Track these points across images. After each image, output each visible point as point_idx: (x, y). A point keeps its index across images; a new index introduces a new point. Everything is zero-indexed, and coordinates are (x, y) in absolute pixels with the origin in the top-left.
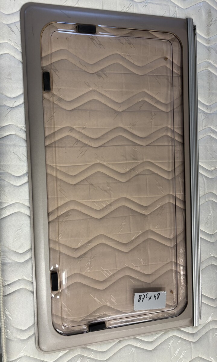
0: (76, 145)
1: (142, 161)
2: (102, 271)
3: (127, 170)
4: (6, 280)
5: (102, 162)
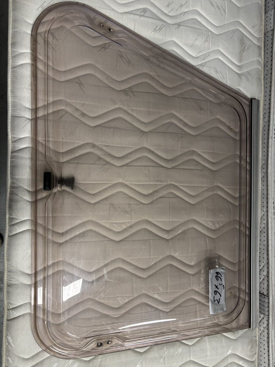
0: (98, 163)
1: (166, 184)
2: (117, 297)
3: (150, 192)
4: (11, 303)
5: (124, 182)
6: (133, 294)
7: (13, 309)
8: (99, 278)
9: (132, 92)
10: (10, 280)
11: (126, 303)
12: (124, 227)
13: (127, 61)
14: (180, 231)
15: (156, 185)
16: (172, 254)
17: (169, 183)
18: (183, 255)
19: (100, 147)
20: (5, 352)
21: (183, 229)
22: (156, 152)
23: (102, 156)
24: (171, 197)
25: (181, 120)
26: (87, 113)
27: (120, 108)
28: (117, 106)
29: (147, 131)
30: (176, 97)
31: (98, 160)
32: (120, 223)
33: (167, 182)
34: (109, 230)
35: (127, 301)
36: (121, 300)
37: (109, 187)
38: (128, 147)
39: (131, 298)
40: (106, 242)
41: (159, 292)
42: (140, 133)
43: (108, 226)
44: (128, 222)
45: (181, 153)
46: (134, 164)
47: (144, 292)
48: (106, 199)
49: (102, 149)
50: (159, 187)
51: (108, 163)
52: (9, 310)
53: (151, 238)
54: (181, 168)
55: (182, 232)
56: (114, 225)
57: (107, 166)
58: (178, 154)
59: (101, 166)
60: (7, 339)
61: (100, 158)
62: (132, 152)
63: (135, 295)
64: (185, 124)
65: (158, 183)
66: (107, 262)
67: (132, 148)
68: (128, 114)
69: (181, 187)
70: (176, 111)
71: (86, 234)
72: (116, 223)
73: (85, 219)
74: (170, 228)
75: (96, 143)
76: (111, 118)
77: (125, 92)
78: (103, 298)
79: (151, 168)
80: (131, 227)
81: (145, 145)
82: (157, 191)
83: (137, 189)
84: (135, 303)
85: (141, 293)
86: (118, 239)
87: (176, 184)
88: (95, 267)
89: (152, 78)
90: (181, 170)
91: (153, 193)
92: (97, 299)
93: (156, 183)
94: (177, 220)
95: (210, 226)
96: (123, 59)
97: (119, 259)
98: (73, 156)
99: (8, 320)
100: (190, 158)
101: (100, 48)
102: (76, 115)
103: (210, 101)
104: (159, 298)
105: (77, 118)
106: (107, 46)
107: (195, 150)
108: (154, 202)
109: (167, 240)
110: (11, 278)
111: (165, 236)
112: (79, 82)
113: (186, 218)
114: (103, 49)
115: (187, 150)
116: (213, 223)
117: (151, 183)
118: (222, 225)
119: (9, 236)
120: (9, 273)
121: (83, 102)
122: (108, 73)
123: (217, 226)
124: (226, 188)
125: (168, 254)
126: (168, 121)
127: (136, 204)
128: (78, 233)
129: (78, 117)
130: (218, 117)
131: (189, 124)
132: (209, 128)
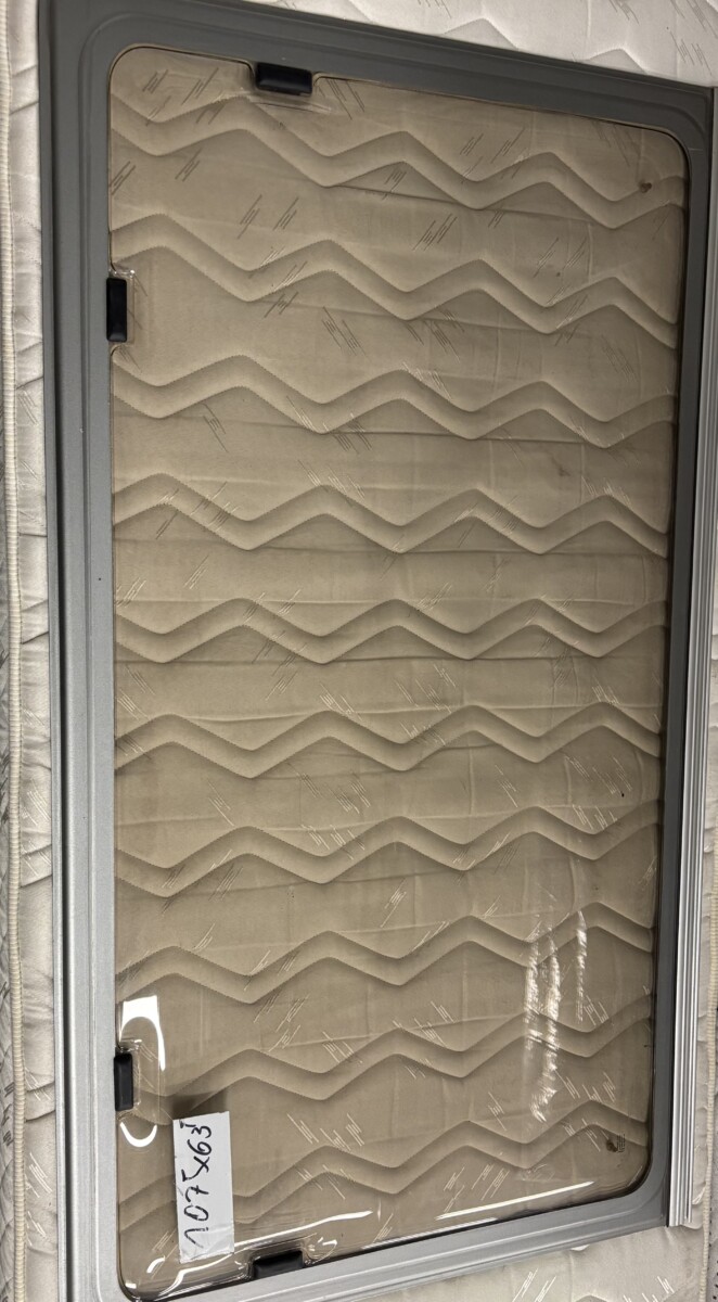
8: (276, 992)
9: (362, 435)
11: (349, 1060)
12: (341, 841)
13: (350, 338)
14: (498, 846)
15: (431, 713)
16: (475, 913)
17: (467, 704)
18: (506, 915)
19: (271, 608)
20: (22, 1210)
21: (506, 839)
22: (429, 612)
23: (274, 638)
24: (472, 748)
25: (499, 510)
26: (233, 512)
27: (326, 489)
28: (317, 482)
29: (402, 551)
30: (487, 439)
31: (265, 650)
32: (329, 832)
33: (462, 701)
34: (299, 853)
35: (351, 1052)
37: (296, 729)
38: (351, 605)
39: (363, 1044)
40: (291, 888)
41: (440, 1024)
42: (383, 560)
43: (296, 842)
44: (351, 829)
45: (500, 611)
46: (367, 654)
47: (399, 1026)
48: (288, 762)
49: (275, 617)
50: (438, 718)
51: (293, 656)
52: (29, 1092)
53: (417, 871)
54: (499, 657)
55: (503, 848)
56: (314, 837)
57: (292, 667)
58: (493, 615)
59: (274, 668)
60: (29, 1173)
61: (270, 644)
62: (360, 618)
63: (374, 1036)
64: (515, 522)
65: (438, 707)
66: (294, 945)
67: (361, 605)
68: (350, 503)
70: (488, 485)
71: (236, 868)
72: (318, 832)
73: (232, 826)
74: (468, 841)
75: (259, 600)
76: (299, 520)
77: (337, 434)
78: (288, 1048)
79: (415, 663)
80: (358, 840)
81: (400, 595)
82: (431, 732)
83: (375, 727)
84: (374, 1058)
85: (390, 1029)
86: (322, 876)
87: (488, 707)
88: (264, 963)
89: (419, 386)
90: (502, 663)
91: (423, 736)
92: (269, 1052)
93: (428, 708)
94: (492, 814)
95: (583, 823)
96: (337, 334)
97: (328, 934)
98: (195, 643)
99: (28, 1121)
100: (527, 624)
101: (269, 306)
102: (202, 518)
103: (586, 443)
104: (440, 1042)
105: (205, 530)
106: (287, 299)
107: (543, 598)
108: (424, 766)
109: (462, 874)
110: (34, 1005)
111: (456, 863)
112: (210, 417)
113: (516, 806)
114: (277, 309)
115: (517, 601)
116: (591, 814)
117: (418, 708)
118: (615, 820)
119: (21, 887)
120: (27, 992)
121: (223, 479)
122: (290, 383)
123: (603, 823)
124: (630, 708)
125: (462, 914)
126: (465, 514)
127: (373, 774)
128: (214, 866)
129: (207, 526)
130: (609, 491)
131: (525, 519)
132: (583, 528)
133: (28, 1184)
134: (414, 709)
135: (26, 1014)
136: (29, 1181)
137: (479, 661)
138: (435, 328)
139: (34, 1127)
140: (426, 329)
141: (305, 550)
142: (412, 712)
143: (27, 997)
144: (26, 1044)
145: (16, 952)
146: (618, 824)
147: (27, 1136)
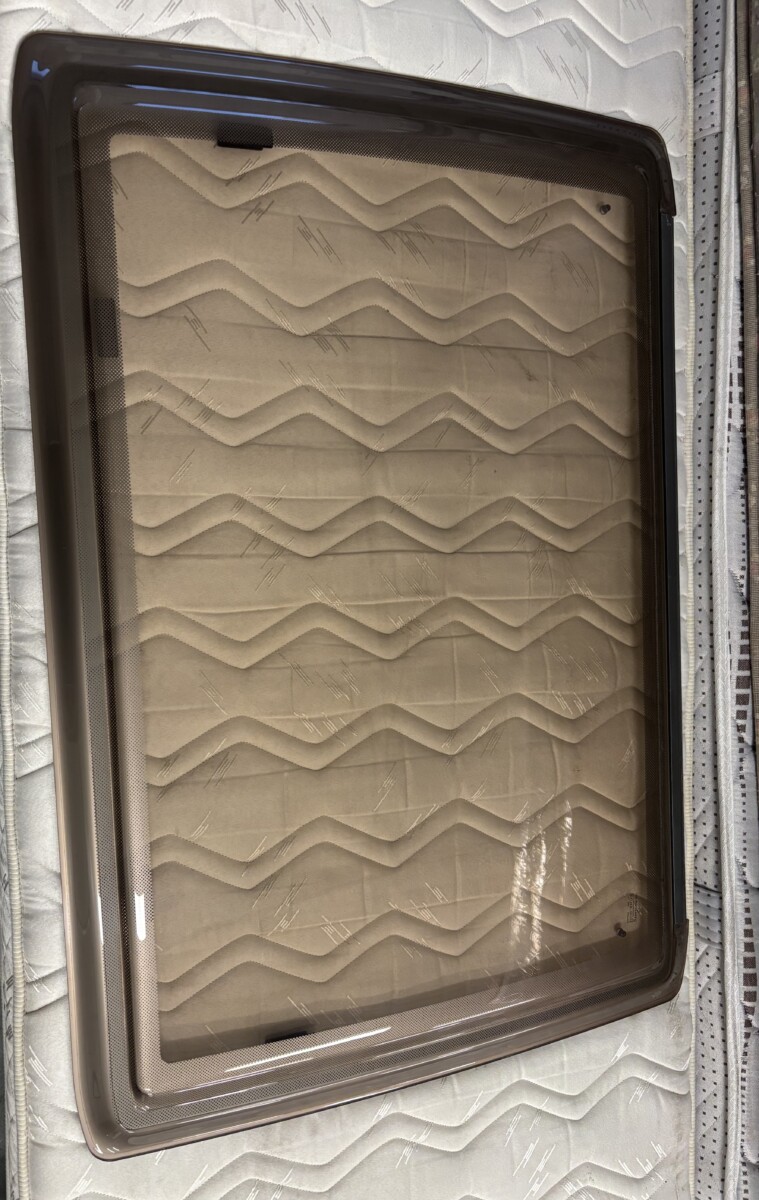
6: (365, 915)
7: (43, 979)
8: (273, 877)
9: (340, 338)
10: (30, 902)
11: (347, 942)
12: (333, 729)
13: (325, 245)
14: (484, 731)
15: (415, 604)
16: (465, 795)
17: (450, 595)
18: (495, 797)
19: (258, 504)
20: (23, 1104)
21: (491, 724)
22: (410, 508)
23: (262, 532)
24: (456, 637)
25: (473, 412)
26: (217, 409)
27: (307, 389)
28: (299, 382)
29: (382, 450)
30: (459, 345)
31: (254, 544)
32: (321, 719)
33: (444, 594)
34: (292, 740)
35: (349, 933)
36: (335, 935)
37: (287, 620)
38: (336, 500)
39: (361, 926)
40: (286, 774)
41: (434, 904)
42: (366, 457)
43: (289, 730)
44: (342, 716)
45: (478, 507)
46: (352, 547)
47: (395, 907)
48: (280, 653)
49: (262, 512)
50: (421, 610)
51: (281, 550)
52: (28, 984)
53: (407, 756)
54: (479, 551)
55: (487, 733)
56: (307, 725)
57: (281, 560)
58: (471, 511)
59: (263, 560)
60: (28, 1066)
61: (258, 538)
62: (345, 514)
63: (371, 918)
64: (489, 425)
65: (421, 599)
66: (291, 830)
67: (345, 501)
68: (331, 402)
69: (482, 607)
70: (461, 388)
71: (230, 757)
72: (310, 720)
73: (226, 715)
74: (456, 725)
75: (246, 496)
76: (282, 419)
77: (317, 337)
78: (287, 932)
79: (398, 556)
80: (350, 727)
81: (381, 491)
82: (415, 622)
83: (362, 618)
84: (372, 940)
85: (386, 911)
86: (315, 762)
87: (469, 598)
88: (260, 848)
89: (394, 294)
90: (481, 556)
91: (408, 626)
92: (268, 937)
93: (413, 599)
94: (476, 700)
95: (564, 710)
96: (312, 242)
97: (323, 819)
98: (185, 537)
99: (27, 1014)
100: (503, 520)
101: (245, 214)
102: (187, 414)
103: (552, 352)
104: (435, 922)
105: (190, 426)
106: (264, 207)
107: (517, 496)
108: (410, 655)
109: (450, 758)
110: (33, 895)
111: (444, 748)
112: (190, 316)
113: (498, 693)
114: (254, 216)
115: (493, 498)
116: (571, 700)
117: (402, 599)
118: (593, 705)
119: (16, 779)
120: (24, 883)
121: (205, 376)
122: (269, 286)
123: (582, 708)
124: (603, 599)
125: (453, 797)
126: (441, 416)
127: (364, 663)
128: (209, 755)
129: (193, 422)
130: (575, 396)
131: (498, 421)
132: (552, 431)
133: (28, 1078)
134: (400, 601)
135: (25, 905)
136: (29, 1075)
137: (459, 555)
138: (406, 239)
139: (34, 1019)
140: (398, 239)
141: (290, 446)
142: (398, 604)
143: (26, 888)
144: (25, 935)
145: (13, 843)
146: (595, 709)
147: (27, 1030)
